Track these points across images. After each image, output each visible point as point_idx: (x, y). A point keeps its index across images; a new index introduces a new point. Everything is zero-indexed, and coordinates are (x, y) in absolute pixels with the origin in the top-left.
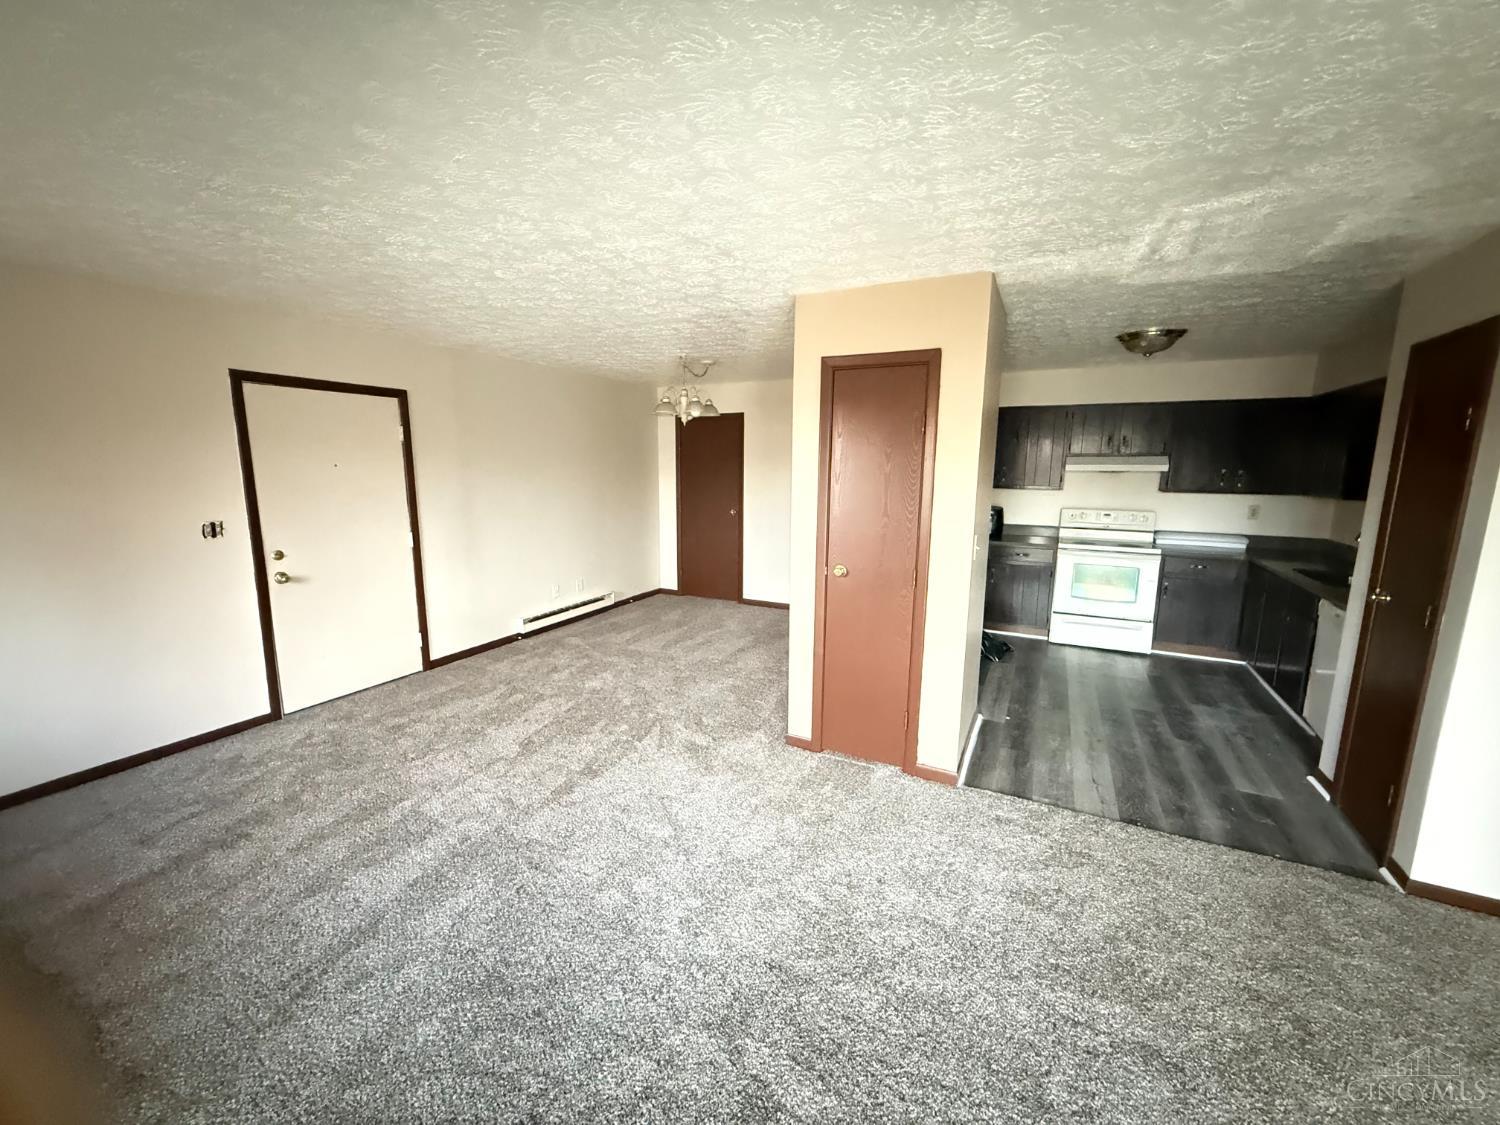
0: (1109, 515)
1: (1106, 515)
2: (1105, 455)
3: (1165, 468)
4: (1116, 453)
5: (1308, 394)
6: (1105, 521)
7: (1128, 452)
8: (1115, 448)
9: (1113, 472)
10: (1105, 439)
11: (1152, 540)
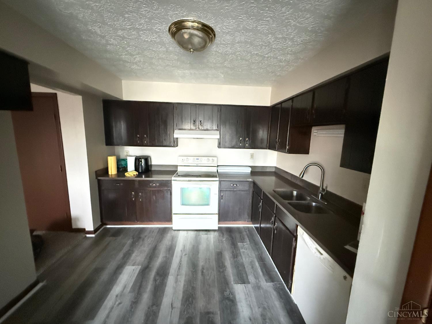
0: (198, 159)
1: (197, 159)
2: (192, 130)
3: (218, 137)
4: (198, 129)
5: (268, 104)
6: (197, 162)
7: (203, 128)
8: (197, 127)
9: (197, 138)
10: (192, 122)
11: (216, 171)
